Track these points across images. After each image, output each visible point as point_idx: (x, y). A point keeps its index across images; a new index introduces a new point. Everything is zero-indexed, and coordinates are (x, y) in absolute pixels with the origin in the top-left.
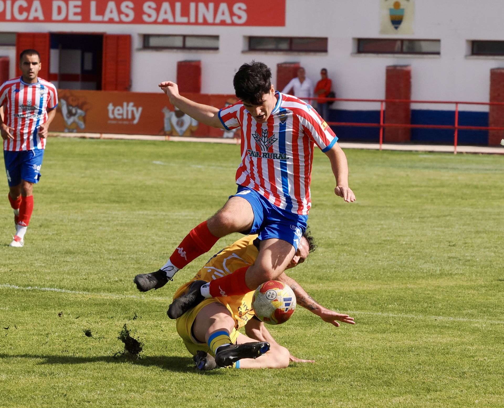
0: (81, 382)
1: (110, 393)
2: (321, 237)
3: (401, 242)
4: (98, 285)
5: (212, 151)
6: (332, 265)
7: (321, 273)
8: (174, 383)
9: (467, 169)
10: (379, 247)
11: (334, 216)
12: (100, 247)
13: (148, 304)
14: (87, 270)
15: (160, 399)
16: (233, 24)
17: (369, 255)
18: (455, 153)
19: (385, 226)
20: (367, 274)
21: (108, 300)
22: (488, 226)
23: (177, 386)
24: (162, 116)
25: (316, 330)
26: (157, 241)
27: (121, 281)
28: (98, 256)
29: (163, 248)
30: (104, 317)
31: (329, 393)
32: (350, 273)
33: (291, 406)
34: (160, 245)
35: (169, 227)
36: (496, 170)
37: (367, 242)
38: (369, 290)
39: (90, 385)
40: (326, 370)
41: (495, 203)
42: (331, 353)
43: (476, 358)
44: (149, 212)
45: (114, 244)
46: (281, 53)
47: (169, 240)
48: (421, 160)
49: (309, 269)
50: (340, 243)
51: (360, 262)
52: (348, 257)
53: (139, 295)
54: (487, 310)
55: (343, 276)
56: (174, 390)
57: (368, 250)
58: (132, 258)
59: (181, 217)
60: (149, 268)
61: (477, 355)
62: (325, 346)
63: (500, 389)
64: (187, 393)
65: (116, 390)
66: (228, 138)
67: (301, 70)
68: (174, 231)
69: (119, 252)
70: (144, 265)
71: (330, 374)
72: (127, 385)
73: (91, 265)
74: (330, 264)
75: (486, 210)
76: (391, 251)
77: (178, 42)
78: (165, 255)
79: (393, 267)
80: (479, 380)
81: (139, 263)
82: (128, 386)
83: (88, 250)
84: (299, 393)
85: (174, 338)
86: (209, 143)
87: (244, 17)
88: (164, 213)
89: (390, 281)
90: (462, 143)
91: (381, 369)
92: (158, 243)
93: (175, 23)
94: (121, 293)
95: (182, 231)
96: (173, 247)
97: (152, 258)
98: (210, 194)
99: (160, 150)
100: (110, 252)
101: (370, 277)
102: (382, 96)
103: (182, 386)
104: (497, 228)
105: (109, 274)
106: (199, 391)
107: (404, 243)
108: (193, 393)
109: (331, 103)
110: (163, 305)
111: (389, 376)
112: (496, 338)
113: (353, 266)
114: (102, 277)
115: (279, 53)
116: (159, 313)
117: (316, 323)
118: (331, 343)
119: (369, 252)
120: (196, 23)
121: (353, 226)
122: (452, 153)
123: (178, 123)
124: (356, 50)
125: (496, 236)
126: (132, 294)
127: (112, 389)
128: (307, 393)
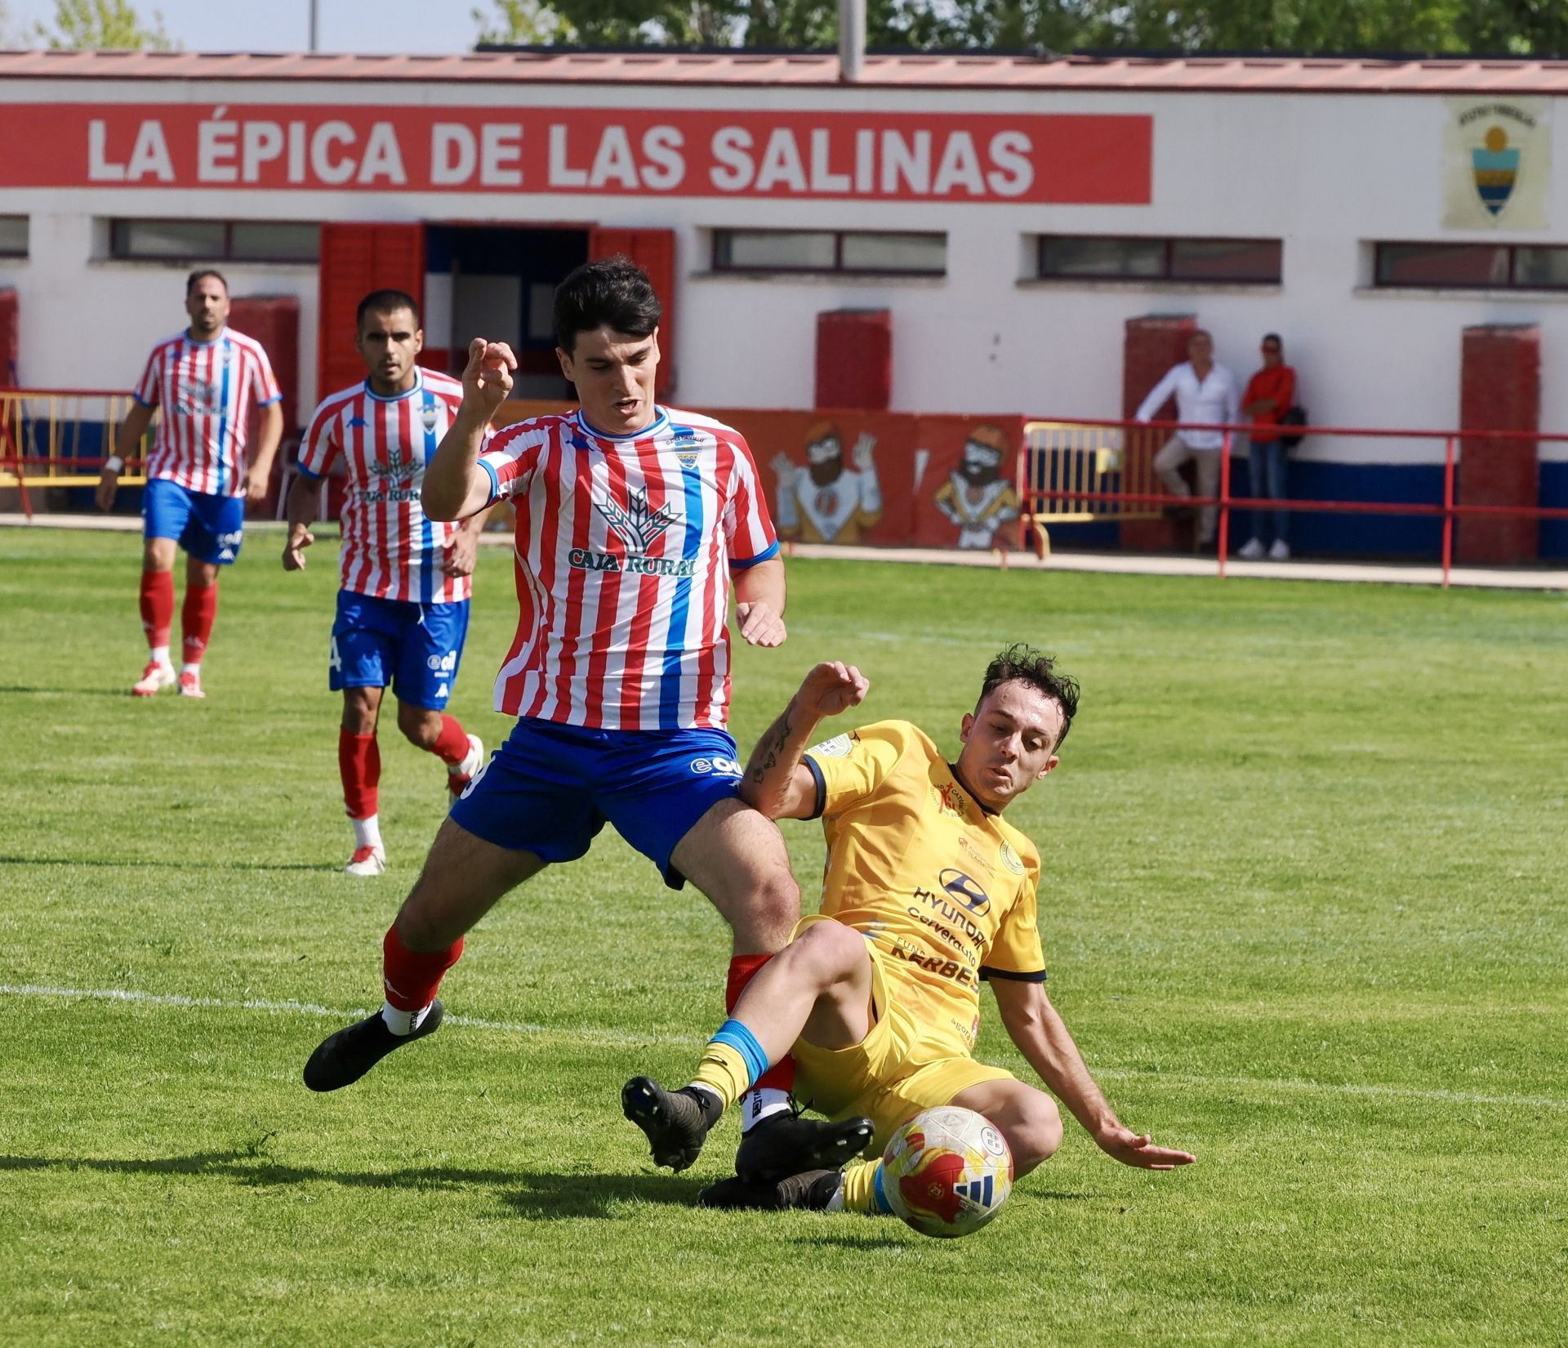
0: (520, 1306)
1: (609, 1339)
2: (1260, 855)
3: (1510, 872)
4: (573, 1005)
5: (923, 588)
6: (1297, 943)
7: (1261, 966)
8: (805, 1309)
10: (1440, 886)
11: (1300, 790)
12: (578, 887)
14: (537, 957)
16: (990, 196)
17: (1408, 911)
19: (1459, 824)
20: (1405, 971)
21: (602, 1049)
23: (817, 1316)
25: (1247, 1145)
27: (643, 990)
28: (573, 915)
30: (591, 1106)
31: (1287, 1338)
32: (1351, 968)
37: (1403, 871)
38: (1410, 1020)
39: (547, 1313)
40: (1278, 1268)
42: (1293, 1217)
45: (622, 878)
46: (1140, 286)
49: (1224, 956)
50: (1320, 875)
51: (1383, 934)
52: (1346, 917)
53: (697, 1034)
55: (1331, 976)
56: (807, 1328)
57: (1406, 898)
58: (677, 920)
62: (1273, 1193)
64: (846, 1339)
65: (626, 1330)
66: (973, 548)
67: (1199, 339)
68: (806, 837)
69: (638, 903)
70: (714, 942)
71: (1291, 1281)
72: (663, 1313)
73: (549, 942)
74: (1288, 940)
76: (1479, 901)
77: (821, 253)
79: (1484, 949)
81: (699, 936)
82: (665, 1318)
83: (542, 895)
84: (1193, 1341)
86: (917, 564)
87: (1025, 174)
89: (1475, 993)
91: (1446, 1267)
93: (810, 194)
94: (643, 1030)
100: (608, 901)
101: (1412, 980)
102: (1451, 420)
103: (830, 1318)
105: (607, 970)
106: (885, 1332)
107: (1519, 874)
108: (865, 1339)
109: (1293, 441)
111: (1473, 1287)
113: (1360, 947)
114: (585, 980)
115: (1131, 286)
117: (1247, 1123)
118: (1292, 1186)
119: (1410, 904)
120: (877, 194)
121: (1361, 822)
123: (818, 504)
124: (1369, 278)
126: (677, 1032)
127: (616, 1327)
128: (1219, 1339)
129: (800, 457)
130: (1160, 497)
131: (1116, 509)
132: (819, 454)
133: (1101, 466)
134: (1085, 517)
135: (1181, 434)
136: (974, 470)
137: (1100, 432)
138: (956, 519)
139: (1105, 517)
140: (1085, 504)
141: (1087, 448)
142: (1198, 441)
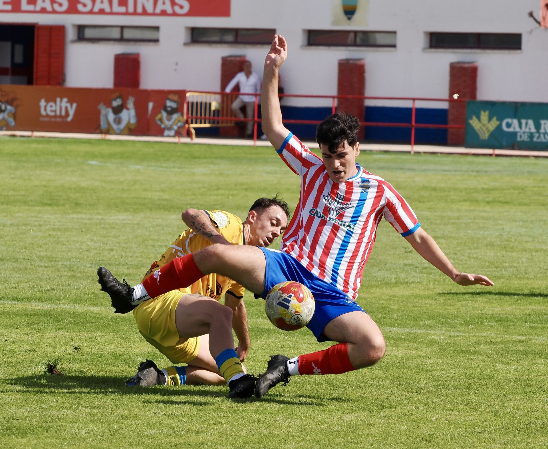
0: (10, 399)
1: (41, 410)
4: (29, 294)
5: (151, 150)
8: (109, 400)
9: (424, 170)
12: (31, 253)
13: (82, 315)
14: (16, 278)
15: (94, 417)
16: (174, 14)
18: (412, 153)
21: (39, 310)
22: (447, 232)
23: (113, 402)
24: (99, 113)
25: (263, 343)
26: (92, 247)
27: (53, 289)
28: (29, 263)
29: (99, 255)
30: (35, 329)
31: (276, 409)
33: (235, 423)
34: (95, 251)
35: (105, 232)
36: (456, 171)
39: (19, 401)
41: (455, 207)
43: (433, 373)
44: (83, 216)
45: (46, 251)
46: (226, 45)
47: (105, 245)
48: (375, 161)
53: (72, 304)
54: (446, 321)
56: (110, 406)
58: (65, 265)
59: (118, 221)
60: (83, 275)
61: (434, 369)
63: (459, 405)
64: (123, 410)
65: (47, 407)
66: (169, 136)
67: (247, 63)
68: (110, 236)
69: (52, 259)
70: (78, 273)
72: (60, 401)
73: (20, 273)
75: (445, 214)
77: (116, 34)
78: (101, 261)
80: (437, 396)
81: (73, 271)
82: (61, 403)
83: (18, 256)
84: (244, 410)
85: (109, 351)
86: (149, 142)
87: (187, 6)
88: (100, 217)
90: (419, 142)
91: (331, 385)
92: (93, 249)
93: (112, 13)
94: (53, 303)
95: (119, 236)
96: (109, 253)
97: (87, 265)
98: (150, 196)
99: (96, 149)
100: (41, 258)
102: (334, 91)
103: (118, 403)
104: (457, 233)
105: (41, 282)
106: (137, 407)
108: (130, 410)
110: (98, 316)
111: (340, 391)
112: (455, 350)
114: (33, 286)
115: (224, 45)
116: (94, 324)
117: (263, 335)
120: (135, 13)
122: (409, 152)
123: (115, 120)
124: (306, 42)
125: (455, 242)
126: (65, 304)
127: (43, 406)
128: (253, 409)
129: (108, 105)
130: (233, 118)
131: (218, 123)
132: (115, 104)
133: (213, 108)
134: (207, 125)
135: (241, 97)
136: (169, 109)
137: (213, 96)
138: (163, 126)
139: (215, 125)
140: (207, 121)
141: (208, 101)
142: (247, 99)
